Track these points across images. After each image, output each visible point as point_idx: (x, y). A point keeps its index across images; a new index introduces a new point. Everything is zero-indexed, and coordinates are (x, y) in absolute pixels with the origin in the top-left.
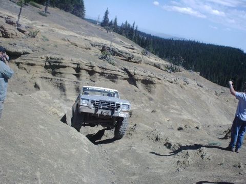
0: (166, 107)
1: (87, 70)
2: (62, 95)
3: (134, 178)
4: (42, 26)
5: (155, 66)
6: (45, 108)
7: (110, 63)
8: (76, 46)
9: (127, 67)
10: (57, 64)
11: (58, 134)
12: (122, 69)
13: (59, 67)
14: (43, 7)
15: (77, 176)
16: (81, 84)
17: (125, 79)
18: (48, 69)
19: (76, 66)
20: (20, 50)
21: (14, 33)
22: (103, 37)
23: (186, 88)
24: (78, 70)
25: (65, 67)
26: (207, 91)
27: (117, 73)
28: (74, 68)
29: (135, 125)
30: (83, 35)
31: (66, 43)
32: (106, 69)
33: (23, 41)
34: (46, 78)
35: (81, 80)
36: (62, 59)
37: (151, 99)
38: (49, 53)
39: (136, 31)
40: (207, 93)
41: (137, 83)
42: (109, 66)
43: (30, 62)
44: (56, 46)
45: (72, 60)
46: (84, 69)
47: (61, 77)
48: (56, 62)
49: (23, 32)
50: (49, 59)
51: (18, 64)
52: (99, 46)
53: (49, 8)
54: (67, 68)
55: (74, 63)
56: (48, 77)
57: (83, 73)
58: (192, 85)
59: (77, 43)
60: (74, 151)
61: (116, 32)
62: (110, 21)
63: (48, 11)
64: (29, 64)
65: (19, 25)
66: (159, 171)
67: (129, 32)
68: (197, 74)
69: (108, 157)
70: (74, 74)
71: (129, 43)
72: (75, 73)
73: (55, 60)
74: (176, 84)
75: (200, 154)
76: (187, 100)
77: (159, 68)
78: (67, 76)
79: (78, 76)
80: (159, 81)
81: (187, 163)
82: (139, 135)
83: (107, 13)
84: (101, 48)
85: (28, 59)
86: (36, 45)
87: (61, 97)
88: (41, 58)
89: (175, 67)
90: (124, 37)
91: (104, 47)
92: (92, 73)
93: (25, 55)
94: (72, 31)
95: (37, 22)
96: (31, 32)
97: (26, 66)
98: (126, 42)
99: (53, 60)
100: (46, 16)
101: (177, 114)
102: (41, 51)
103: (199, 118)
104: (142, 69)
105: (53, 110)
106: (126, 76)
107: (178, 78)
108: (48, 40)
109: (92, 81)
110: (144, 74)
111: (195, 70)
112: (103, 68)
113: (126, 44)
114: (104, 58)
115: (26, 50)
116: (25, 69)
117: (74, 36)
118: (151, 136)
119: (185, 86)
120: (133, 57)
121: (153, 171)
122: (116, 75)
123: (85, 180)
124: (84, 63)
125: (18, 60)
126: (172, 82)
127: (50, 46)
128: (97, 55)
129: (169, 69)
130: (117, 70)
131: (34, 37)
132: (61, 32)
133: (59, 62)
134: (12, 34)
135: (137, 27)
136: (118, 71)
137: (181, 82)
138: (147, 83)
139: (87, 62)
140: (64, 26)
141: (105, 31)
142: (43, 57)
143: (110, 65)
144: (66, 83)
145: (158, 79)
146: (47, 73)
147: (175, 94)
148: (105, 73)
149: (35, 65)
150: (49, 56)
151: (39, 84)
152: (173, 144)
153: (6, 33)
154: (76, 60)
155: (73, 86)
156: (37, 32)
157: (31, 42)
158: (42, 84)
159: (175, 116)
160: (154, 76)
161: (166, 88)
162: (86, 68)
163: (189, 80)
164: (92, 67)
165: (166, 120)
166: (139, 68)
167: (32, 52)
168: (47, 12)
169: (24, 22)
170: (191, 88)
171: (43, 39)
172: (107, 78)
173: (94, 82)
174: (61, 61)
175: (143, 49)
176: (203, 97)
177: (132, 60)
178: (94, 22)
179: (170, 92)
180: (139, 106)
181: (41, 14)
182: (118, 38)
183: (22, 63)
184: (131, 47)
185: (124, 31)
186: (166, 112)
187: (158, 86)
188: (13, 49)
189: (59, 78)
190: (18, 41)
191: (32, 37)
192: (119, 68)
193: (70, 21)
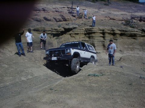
4: (104, 11)
7: (131, 27)
8: (114, 20)
9: (144, 28)
12: (140, 30)
13: (91, 33)
16: (106, 42)
17: (143, 36)
18: (87, 35)
19: (102, 31)
20: (71, 27)
24: (103, 33)
25: (94, 33)
27: (138, 33)
28: (101, 33)
32: (126, 31)
33: (74, 22)
35: (105, 40)
36: (93, 28)
38: (87, 26)
43: (76, 33)
45: (99, 28)
46: (107, 33)
48: (90, 31)
49: (74, 16)
50: (86, 30)
51: (70, 34)
52: (138, 17)
54: (96, 34)
55: (101, 30)
56: (86, 40)
57: (107, 35)
64: (76, 34)
65: (74, 13)
70: (101, 37)
78: (96, 38)
79: (104, 37)
84: (139, 19)
85: (76, 31)
86: (81, 22)
92: (114, 34)
93: (74, 29)
97: (74, 35)
99: (88, 30)
100: (108, 5)
102: (83, 25)
112: (124, 31)
114: (127, 24)
115: (74, 26)
116: (74, 37)
122: (135, 34)
124: (107, 29)
125: (71, 32)
127: (89, 22)
128: (123, 23)
131: (81, 18)
133: (91, 31)
134: (68, 19)
136: (137, 31)
139: (109, 28)
142: (83, 28)
143: (130, 28)
144: (95, 43)
146: (86, 38)
148: (126, 34)
149: (78, 34)
150: (86, 28)
153: (65, 18)
154: (101, 28)
155: (101, 44)
156: (82, 15)
162: (109, 32)
164: (113, 31)
167: (78, 27)
172: (129, 37)
173: (117, 40)
174: (92, 30)
181: (105, 5)
183: (72, 34)
188: (67, 27)
189: (92, 40)
190: (71, 22)
191: (79, 18)
192: (138, 30)
193: (125, 6)
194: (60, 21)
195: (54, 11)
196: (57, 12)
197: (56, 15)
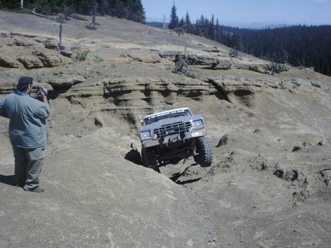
0: (273, 122)
1: (159, 91)
2: (132, 128)
3: (237, 223)
4: (93, 43)
5: (251, 69)
6: (111, 149)
7: (189, 76)
8: (140, 61)
9: (212, 78)
10: (119, 89)
11: (131, 181)
12: (205, 81)
13: (122, 93)
14: (89, 18)
15: (161, 230)
17: (212, 94)
18: (109, 98)
19: (143, 88)
20: (70, 80)
21: (57, 59)
22: (174, 42)
23: (297, 92)
24: (147, 92)
25: (129, 91)
26: (327, 91)
27: (200, 87)
28: (142, 91)
29: (232, 154)
30: (147, 45)
31: (127, 59)
32: (184, 85)
33: (70, 67)
34: (108, 110)
35: (153, 105)
36: (124, 82)
37: (251, 115)
38: (107, 76)
39: (217, 26)
40: (328, 94)
41: (229, 96)
42: (187, 80)
43: (84, 93)
44: (114, 66)
45: (137, 81)
46: (155, 90)
47: (126, 105)
49: (69, 55)
50: (108, 85)
51: (69, 98)
52: (171, 56)
53: (97, 18)
54: (133, 93)
55: (141, 85)
56: (109, 108)
57: (155, 95)
58: (305, 86)
59: (141, 57)
60: (154, 198)
61: (191, 33)
62: (180, 19)
63: (96, 22)
64: (83, 96)
65: (62, 48)
66: (270, 209)
67: (208, 30)
68: (310, 70)
69: (201, 201)
70: (143, 99)
71: (209, 45)
72: (144, 97)
73: (115, 85)
74: (283, 88)
75: (323, 179)
76: (302, 108)
77: (257, 71)
78: (135, 103)
79: (148, 100)
80: (258, 88)
81: (306, 194)
82: (239, 166)
83: (174, 10)
84: (174, 58)
85: (82, 89)
86: (88, 69)
87: (131, 131)
88: (97, 85)
89: (278, 66)
90: (203, 38)
91: (177, 56)
92: (166, 93)
93: (77, 85)
94: (132, 42)
95: (86, 38)
96: (78, 54)
97: (80, 100)
98: (206, 43)
99: (112, 86)
100: (95, 29)
101: (290, 129)
102: (95, 75)
103: (321, 130)
104: (233, 77)
105: (122, 150)
106: (213, 90)
107: (283, 81)
108: (102, 60)
109: (168, 104)
110: (236, 83)
111: (308, 65)
112: (180, 84)
113: (207, 46)
114: (178, 70)
115: (76, 78)
116: (79, 103)
117: (136, 49)
118: (255, 164)
119: (295, 90)
120: (218, 63)
121: (261, 211)
122: (199, 90)
123: (172, 234)
124: (154, 82)
125: (68, 93)
126: (276, 88)
127: (106, 68)
128: (169, 69)
129: (270, 69)
130: (199, 83)
131: (84, 59)
132: (118, 46)
133: (121, 87)
134: (55, 61)
135: (217, 21)
136: (201, 84)
137: (289, 85)
138: (243, 93)
139: (157, 79)
140: (121, 38)
141: (175, 34)
142: (99, 83)
143: (189, 79)
144: (135, 112)
145: (257, 86)
146: (108, 104)
147: (282, 102)
148: (184, 91)
149: (90, 95)
150: (107, 81)
151: (100, 119)
152: (285, 172)
153: (47, 61)
154: (142, 80)
156: (86, 53)
157: (80, 67)
158: (104, 118)
159: (287, 132)
160: (250, 83)
161: (270, 97)
162: (158, 87)
163: (300, 81)
164: (165, 85)
165: (275, 140)
166: (229, 76)
167: (84, 80)
168: (96, 24)
169: (69, 43)
170: (305, 91)
171: (96, 61)
172: (187, 96)
173: (171, 104)
174: (124, 84)
175: (230, 49)
176: (324, 101)
177: (218, 66)
178: (159, 25)
179: (275, 101)
180: (236, 127)
181: (88, 28)
182: (195, 40)
183: (74, 96)
184: (215, 49)
185: (201, 29)
186: (274, 129)
187: (257, 95)
188: (59, 80)
189: (125, 108)
190: (64, 69)
191: (80, 60)
192: (202, 80)
193: (128, 30)
194: (36, 67)
195: (11, 43)
196: (18, 44)
197: (22, 54)
